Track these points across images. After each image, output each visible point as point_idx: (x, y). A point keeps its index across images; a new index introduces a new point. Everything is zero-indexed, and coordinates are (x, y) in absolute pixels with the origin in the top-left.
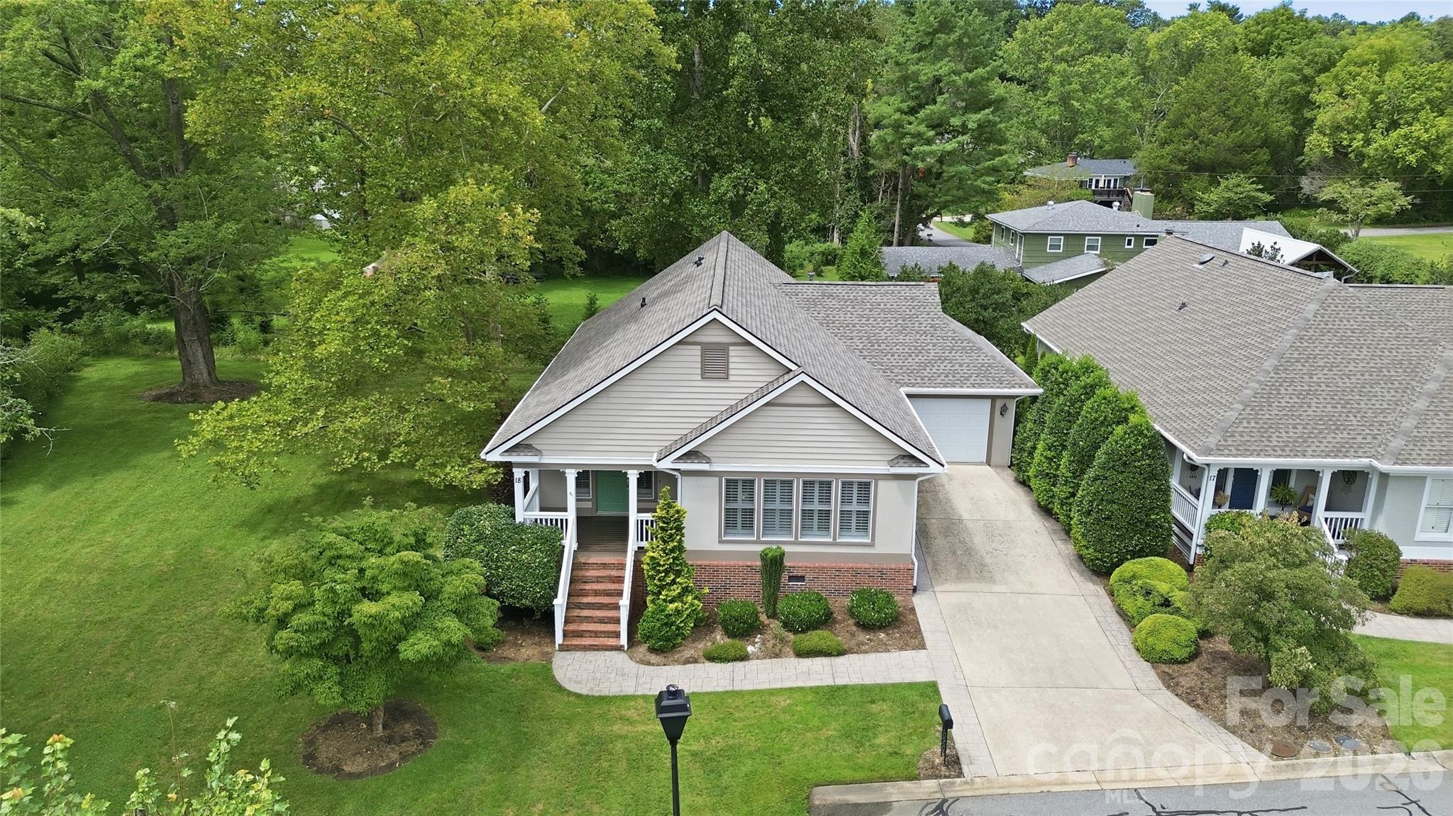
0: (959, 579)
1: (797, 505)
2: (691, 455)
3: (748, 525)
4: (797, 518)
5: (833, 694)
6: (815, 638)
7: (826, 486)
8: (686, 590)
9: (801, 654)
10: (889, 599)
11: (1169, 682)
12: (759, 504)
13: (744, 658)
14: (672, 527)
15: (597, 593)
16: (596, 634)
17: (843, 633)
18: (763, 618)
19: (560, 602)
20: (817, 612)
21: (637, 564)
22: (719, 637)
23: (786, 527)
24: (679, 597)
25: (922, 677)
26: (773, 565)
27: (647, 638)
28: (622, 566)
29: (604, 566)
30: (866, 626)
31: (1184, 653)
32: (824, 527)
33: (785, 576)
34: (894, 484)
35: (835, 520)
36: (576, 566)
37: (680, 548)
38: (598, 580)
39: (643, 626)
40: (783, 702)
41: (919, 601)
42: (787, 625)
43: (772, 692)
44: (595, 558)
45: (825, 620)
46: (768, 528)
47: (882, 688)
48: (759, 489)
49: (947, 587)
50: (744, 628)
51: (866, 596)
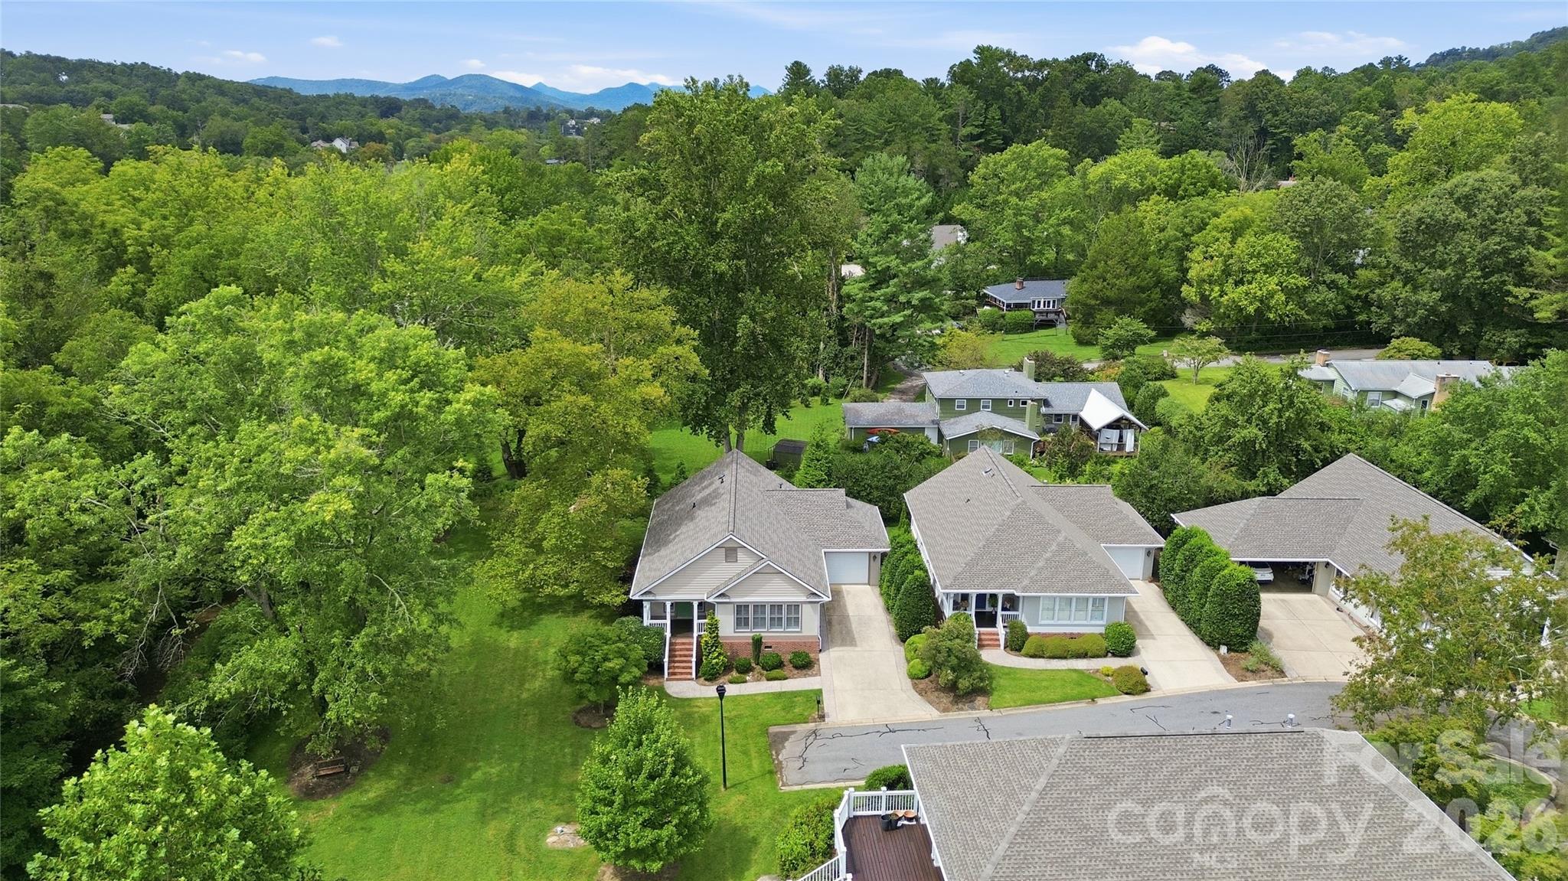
0: (842, 645)
1: (768, 616)
2: (722, 595)
3: (747, 624)
4: (768, 621)
5: (780, 695)
6: (775, 673)
7: (780, 607)
8: (720, 654)
9: (769, 679)
10: (807, 655)
11: (915, 686)
12: (751, 616)
13: (746, 682)
14: (714, 628)
15: (681, 656)
16: (682, 673)
17: (788, 669)
18: (753, 665)
19: (666, 660)
20: (776, 661)
21: (699, 643)
22: (734, 674)
23: (763, 625)
24: (717, 657)
25: (817, 687)
26: (758, 643)
27: (704, 675)
28: (692, 644)
29: (683, 644)
30: (796, 667)
31: (923, 675)
32: (780, 625)
33: (763, 647)
34: (809, 606)
35: (784, 621)
36: (671, 644)
37: (717, 636)
38: (681, 650)
39: (702, 669)
40: (760, 698)
41: (821, 656)
42: (763, 668)
43: (755, 695)
44: (679, 641)
45: (780, 665)
46: (755, 625)
47: (800, 692)
48: (751, 609)
49: (836, 649)
50: (745, 669)
51: (796, 654)
